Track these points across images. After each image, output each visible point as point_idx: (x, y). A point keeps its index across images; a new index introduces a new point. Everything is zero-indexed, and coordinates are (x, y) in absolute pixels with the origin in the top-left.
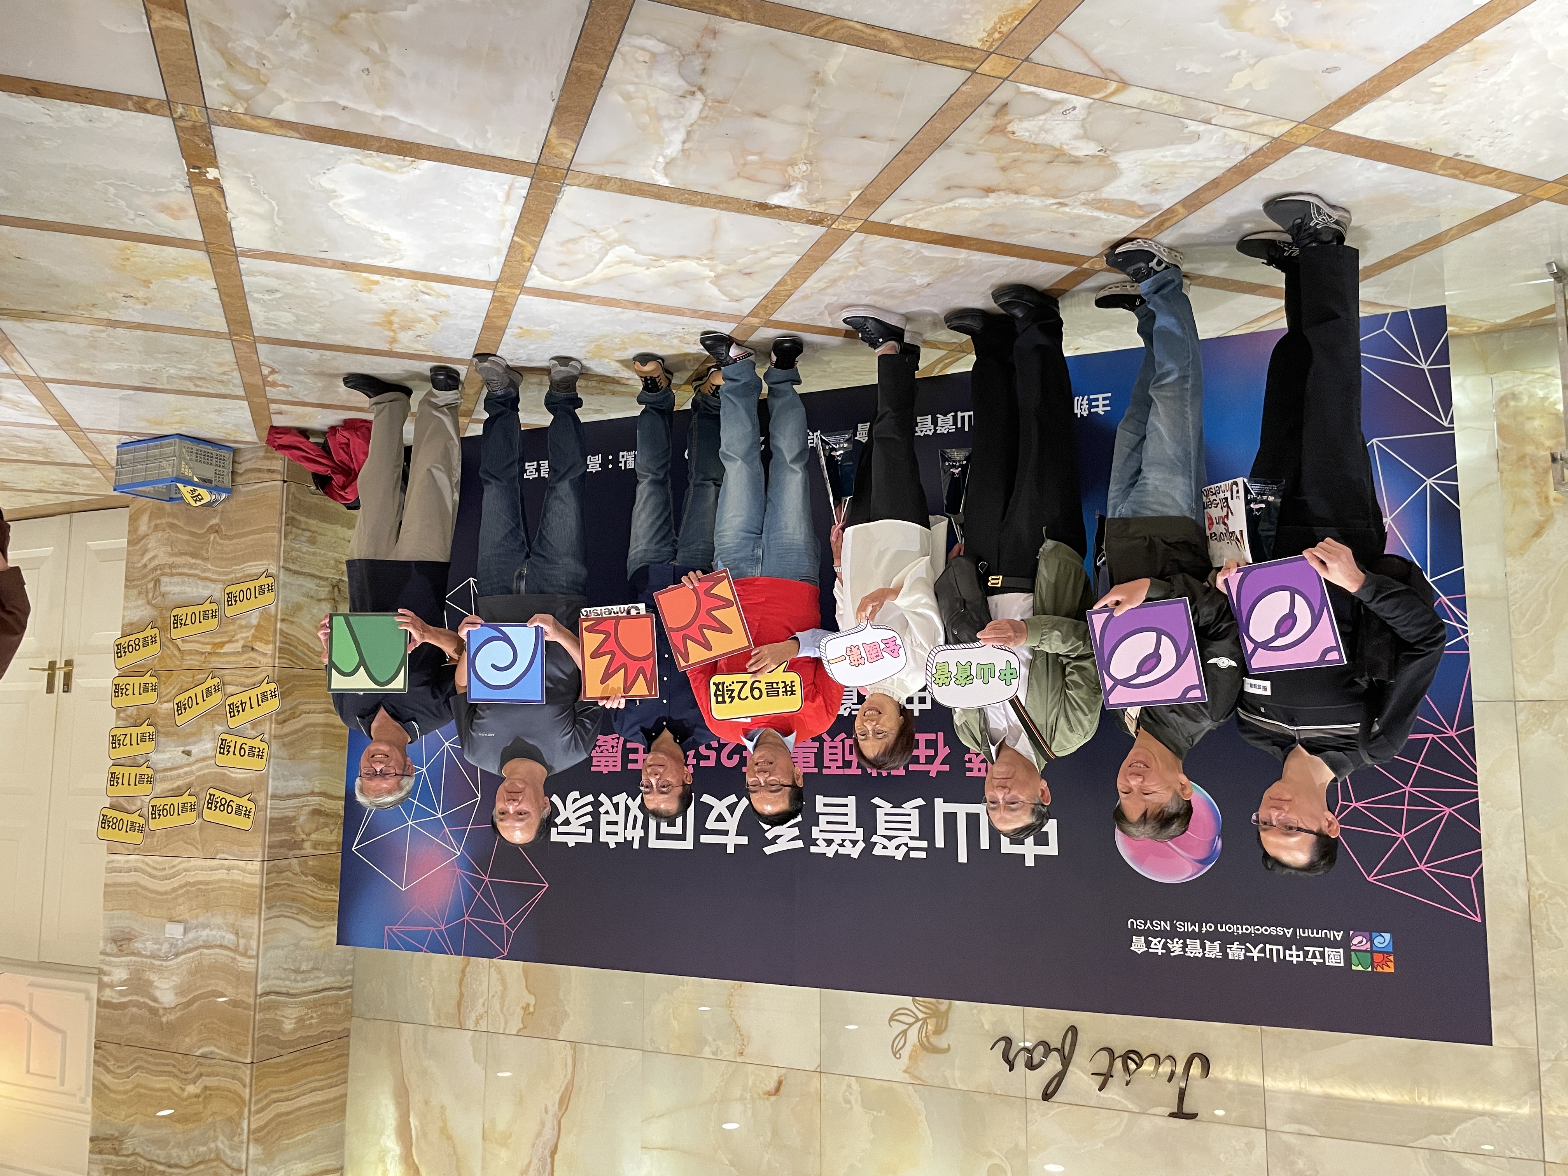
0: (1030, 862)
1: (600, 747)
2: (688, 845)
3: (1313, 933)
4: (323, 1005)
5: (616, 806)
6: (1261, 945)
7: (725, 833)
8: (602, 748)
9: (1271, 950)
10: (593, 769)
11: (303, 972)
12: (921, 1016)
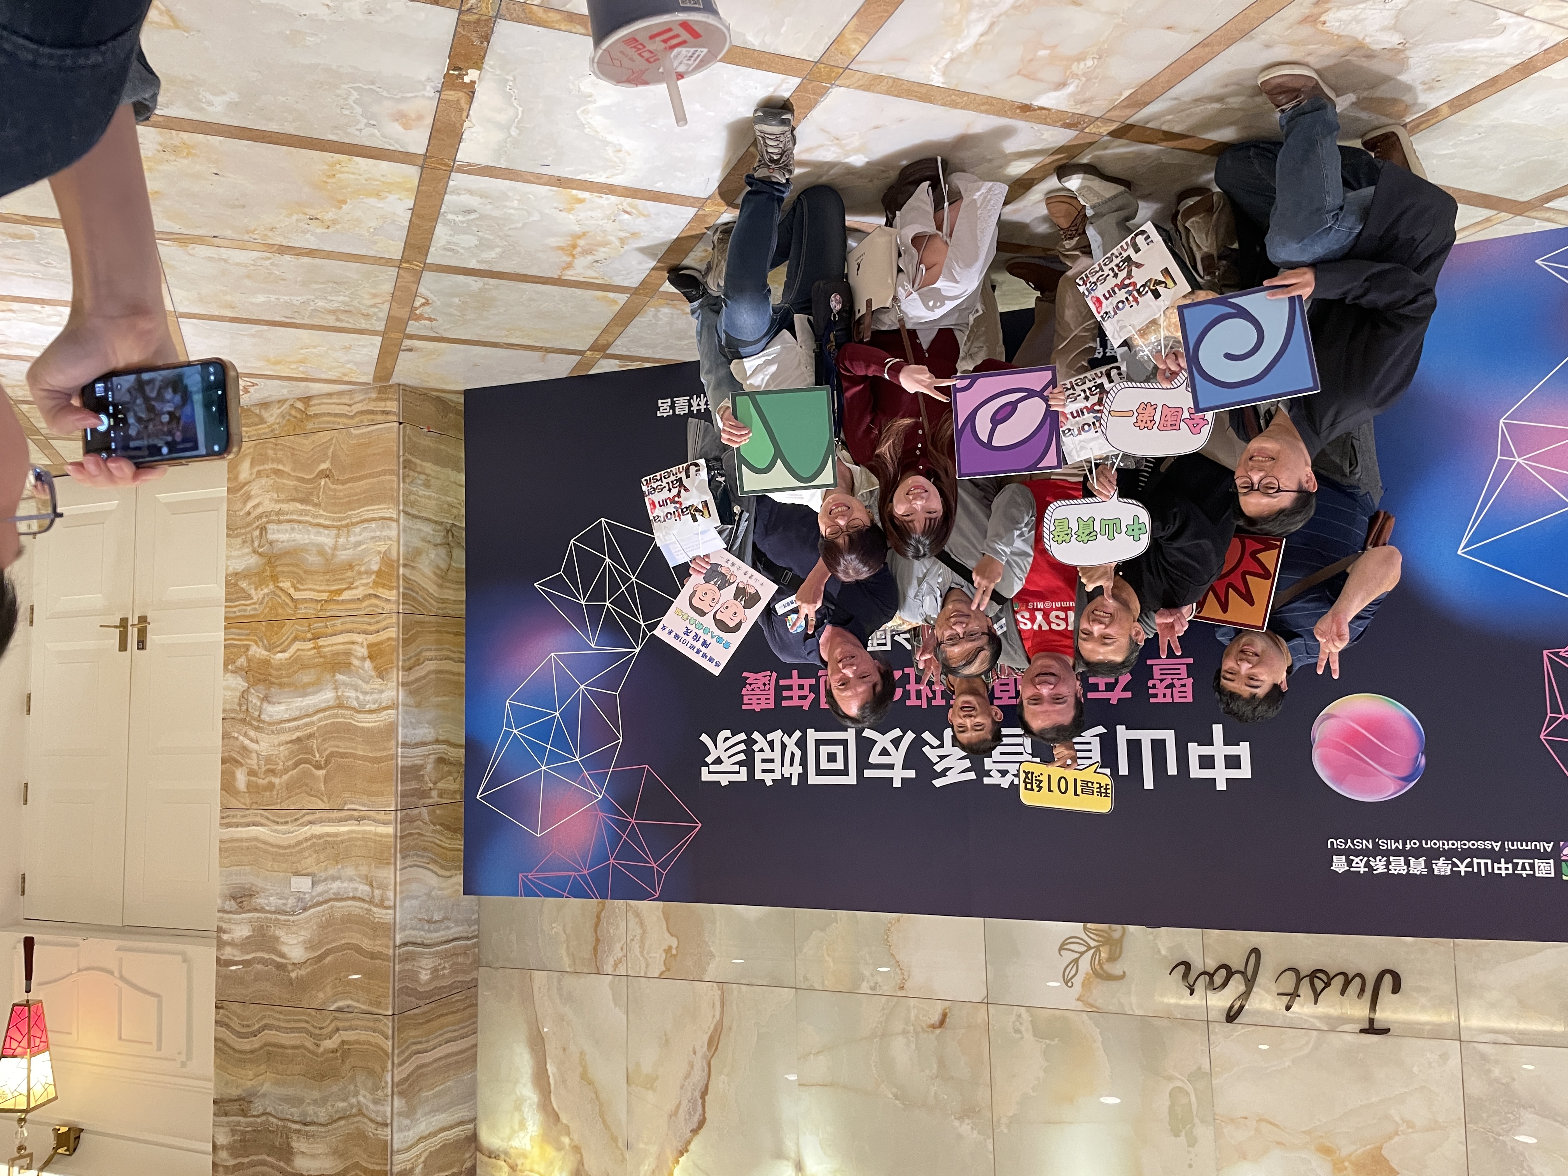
0: (1221, 786)
1: (750, 685)
2: (851, 779)
3: (1522, 845)
4: (454, 954)
5: (771, 744)
6: (1469, 860)
7: (891, 767)
8: (753, 686)
9: (1479, 864)
10: (744, 707)
11: (435, 922)
12: (1093, 944)
